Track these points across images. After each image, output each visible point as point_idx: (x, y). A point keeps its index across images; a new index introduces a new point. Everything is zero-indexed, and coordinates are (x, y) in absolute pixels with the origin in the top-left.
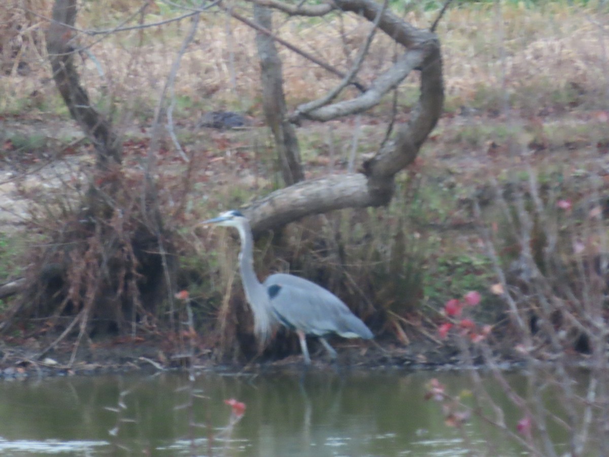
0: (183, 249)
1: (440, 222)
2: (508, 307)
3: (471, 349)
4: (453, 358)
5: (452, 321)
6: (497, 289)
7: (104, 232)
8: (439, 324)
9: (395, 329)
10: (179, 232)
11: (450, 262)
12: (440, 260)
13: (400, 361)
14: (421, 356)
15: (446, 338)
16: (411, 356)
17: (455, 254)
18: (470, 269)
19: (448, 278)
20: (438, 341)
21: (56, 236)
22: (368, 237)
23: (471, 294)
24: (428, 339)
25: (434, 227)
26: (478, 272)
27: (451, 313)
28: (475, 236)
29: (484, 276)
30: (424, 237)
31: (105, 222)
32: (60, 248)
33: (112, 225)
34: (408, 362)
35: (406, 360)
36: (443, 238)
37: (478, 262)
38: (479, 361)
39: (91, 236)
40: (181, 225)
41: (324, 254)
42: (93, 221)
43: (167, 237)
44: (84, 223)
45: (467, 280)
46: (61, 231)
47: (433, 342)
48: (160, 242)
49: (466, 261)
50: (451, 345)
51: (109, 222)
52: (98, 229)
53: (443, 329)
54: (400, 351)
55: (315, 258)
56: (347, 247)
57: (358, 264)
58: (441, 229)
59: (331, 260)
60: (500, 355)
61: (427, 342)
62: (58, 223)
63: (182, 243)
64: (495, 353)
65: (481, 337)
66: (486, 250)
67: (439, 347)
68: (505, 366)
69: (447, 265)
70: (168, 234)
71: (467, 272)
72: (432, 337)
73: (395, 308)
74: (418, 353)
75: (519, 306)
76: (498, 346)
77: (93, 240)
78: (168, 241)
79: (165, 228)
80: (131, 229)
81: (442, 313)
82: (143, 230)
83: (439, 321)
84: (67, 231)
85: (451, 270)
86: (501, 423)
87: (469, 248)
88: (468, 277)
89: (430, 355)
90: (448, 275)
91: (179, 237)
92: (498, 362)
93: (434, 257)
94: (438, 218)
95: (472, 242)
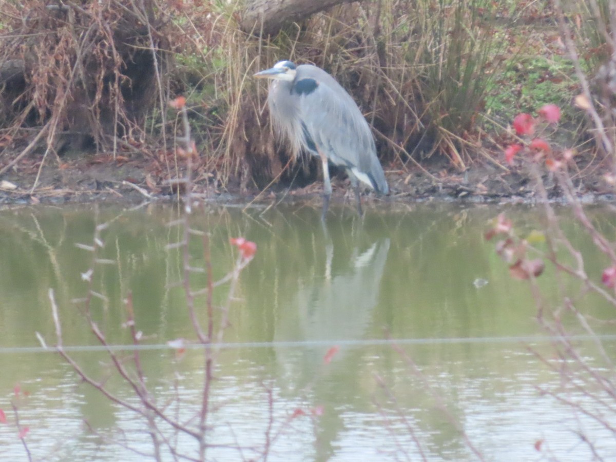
0: (179, 45)
1: (508, 15)
2: (594, 125)
3: (545, 178)
4: (522, 189)
5: (521, 140)
6: (583, 101)
7: (78, 21)
8: (505, 146)
9: (448, 150)
10: (175, 23)
11: (520, 66)
12: (507, 63)
13: (455, 192)
14: (480, 185)
15: (513, 163)
16: (468, 185)
17: (526, 56)
18: (547, 76)
19: (516, 87)
20: (503, 167)
21: (17, 26)
22: (416, 32)
23: (548, 107)
24: (490, 163)
25: (501, 20)
26: (556, 80)
27: (520, 132)
28: (552, 33)
29: (563, 84)
30: (489, 34)
31: (80, 8)
32: (22, 41)
33: (90, 12)
34: (464, 193)
35: (462, 190)
36: (512, 35)
37: (556, 67)
38: (555, 193)
39: (61, 25)
40: (177, 12)
41: (360, 53)
42: (64, 6)
43: (158, 29)
44: (53, 9)
45: (541, 90)
46: (24, 20)
47: (497, 168)
48: (150, 35)
49: (540, 64)
50: (519, 171)
51: (86, 8)
52: (71, 17)
53: (509, 151)
54: (454, 179)
55: (347, 58)
56: (388, 45)
57: (403, 67)
58: (510, 23)
59: (368, 62)
60: (581, 185)
61: (489, 167)
62: (20, 9)
63: (178, 38)
64: (576, 183)
65: (558, 164)
66: (567, 50)
67: (503, 174)
68: (589, 199)
69: (517, 70)
70: (160, 25)
71: (543, 79)
72: (497, 162)
73: (447, 123)
74: (477, 181)
75: (605, 124)
76: (580, 173)
77: (64, 32)
78: (159, 33)
79: (156, 17)
80: (114, 17)
81: (509, 130)
82: (129, 19)
83: (504, 141)
84: (31, 19)
85: (522, 76)
86: (581, 273)
87: (545, 49)
88: (543, 85)
89: (493, 184)
90: (517, 82)
91: (175, 28)
92: (580, 195)
93: (501, 59)
94: (506, 10)
95: (548, 40)
